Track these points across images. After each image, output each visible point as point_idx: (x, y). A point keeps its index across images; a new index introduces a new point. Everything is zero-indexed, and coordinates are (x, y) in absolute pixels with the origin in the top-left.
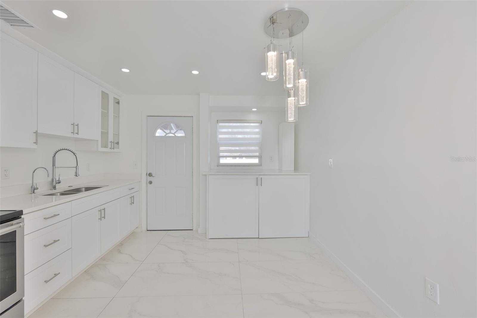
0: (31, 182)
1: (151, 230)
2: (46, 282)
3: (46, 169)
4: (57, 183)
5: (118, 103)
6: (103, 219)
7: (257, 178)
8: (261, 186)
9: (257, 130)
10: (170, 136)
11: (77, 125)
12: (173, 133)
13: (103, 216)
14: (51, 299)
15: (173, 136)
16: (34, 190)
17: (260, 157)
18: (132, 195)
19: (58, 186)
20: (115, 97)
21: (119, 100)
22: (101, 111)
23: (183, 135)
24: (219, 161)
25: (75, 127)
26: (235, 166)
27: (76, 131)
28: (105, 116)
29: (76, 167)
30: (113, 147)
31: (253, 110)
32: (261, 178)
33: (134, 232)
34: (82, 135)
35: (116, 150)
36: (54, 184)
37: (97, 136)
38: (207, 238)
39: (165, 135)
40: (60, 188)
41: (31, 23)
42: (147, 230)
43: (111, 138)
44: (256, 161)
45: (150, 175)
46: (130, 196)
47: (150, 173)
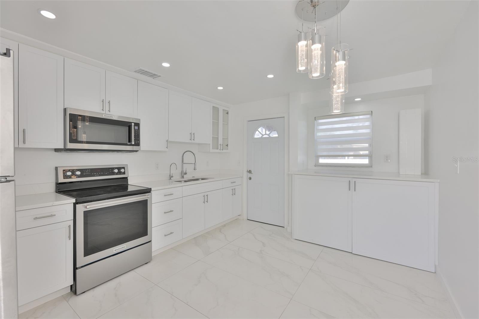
0: (169, 172)
1: (250, 220)
2: (165, 236)
3: (176, 164)
4: (184, 174)
5: (228, 113)
6: (206, 202)
7: (350, 181)
8: (355, 191)
9: (367, 124)
10: (265, 138)
11: (194, 134)
12: (268, 134)
13: (206, 200)
14: (171, 248)
15: (268, 137)
16: (171, 177)
17: (370, 156)
18: (234, 188)
19: (185, 176)
20: (224, 109)
21: (228, 111)
22: (212, 122)
23: (277, 136)
24: (318, 160)
25: (192, 135)
26: (341, 166)
27: (193, 138)
28: (215, 124)
29: (195, 164)
30: (222, 149)
31: (359, 99)
32: (355, 182)
33: (238, 219)
34: (197, 141)
35: (224, 151)
36: (183, 175)
37: (210, 141)
38: (293, 238)
39: (262, 136)
40: (186, 177)
41: (159, 75)
42: (248, 220)
43: (220, 141)
44: (366, 161)
45: (250, 172)
46: (232, 188)
47: (250, 171)
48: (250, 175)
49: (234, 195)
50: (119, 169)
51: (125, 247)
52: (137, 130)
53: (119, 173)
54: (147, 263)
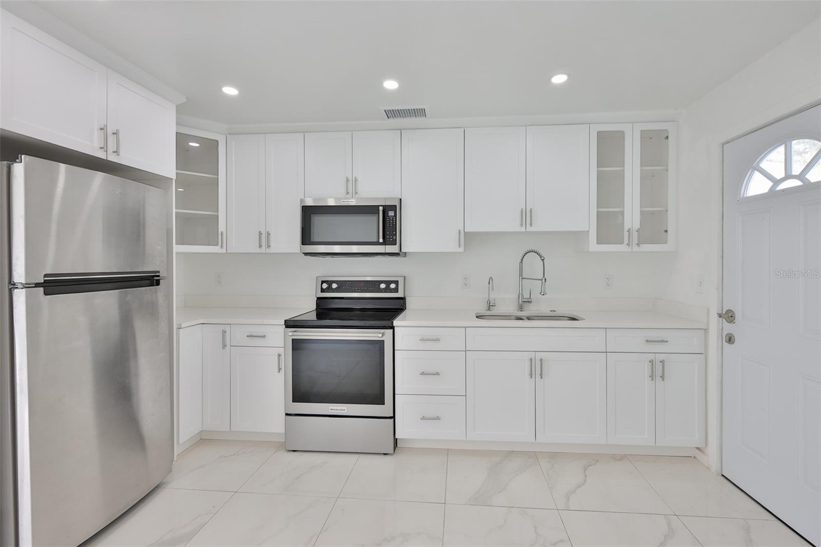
4: (524, 302)
12: (798, 174)
13: (538, 371)
16: (489, 305)
19: (527, 307)
20: (646, 128)
22: (596, 172)
27: (528, 221)
29: (542, 280)
30: (635, 242)
33: (693, 457)
34: (542, 226)
35: (647, 247)
36: (520, 303)
39: (771, 190)
42: (724, 477)
43: (631, 222)
45: (729, 316)
46: (651, 356)
47: (729, 311)
48: (728, 328)
49: (659, 379)
50: (388, 283)
51: (346, 411)
52: (393, 218)
53: (388, 289)
54: (387, 454)
